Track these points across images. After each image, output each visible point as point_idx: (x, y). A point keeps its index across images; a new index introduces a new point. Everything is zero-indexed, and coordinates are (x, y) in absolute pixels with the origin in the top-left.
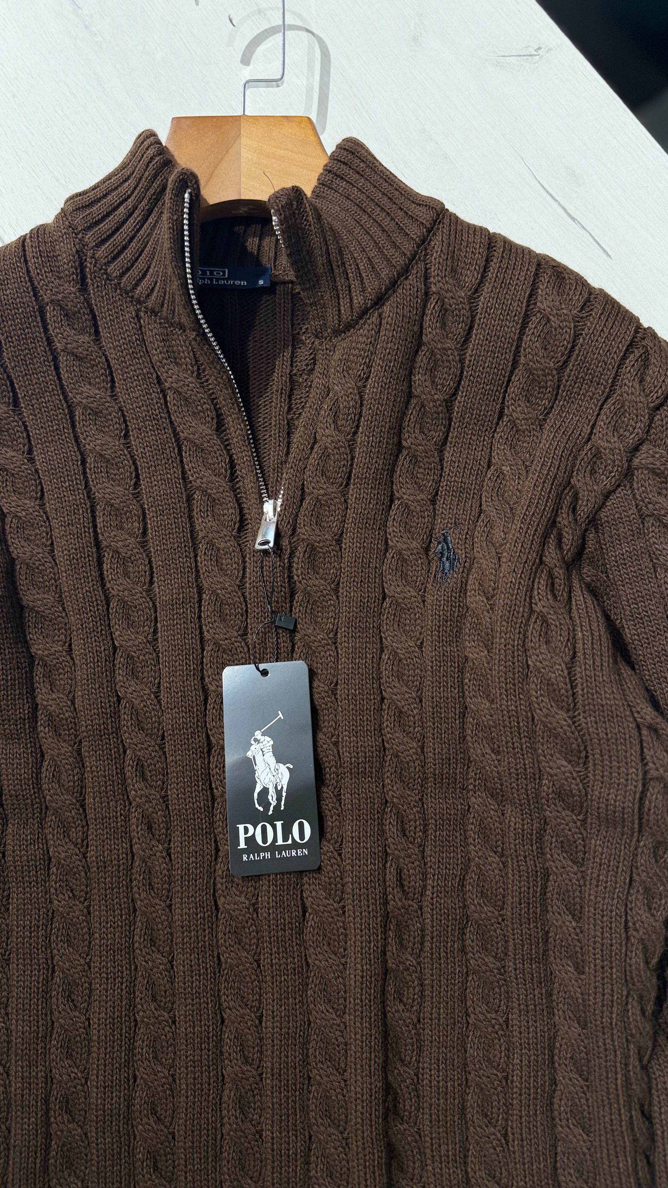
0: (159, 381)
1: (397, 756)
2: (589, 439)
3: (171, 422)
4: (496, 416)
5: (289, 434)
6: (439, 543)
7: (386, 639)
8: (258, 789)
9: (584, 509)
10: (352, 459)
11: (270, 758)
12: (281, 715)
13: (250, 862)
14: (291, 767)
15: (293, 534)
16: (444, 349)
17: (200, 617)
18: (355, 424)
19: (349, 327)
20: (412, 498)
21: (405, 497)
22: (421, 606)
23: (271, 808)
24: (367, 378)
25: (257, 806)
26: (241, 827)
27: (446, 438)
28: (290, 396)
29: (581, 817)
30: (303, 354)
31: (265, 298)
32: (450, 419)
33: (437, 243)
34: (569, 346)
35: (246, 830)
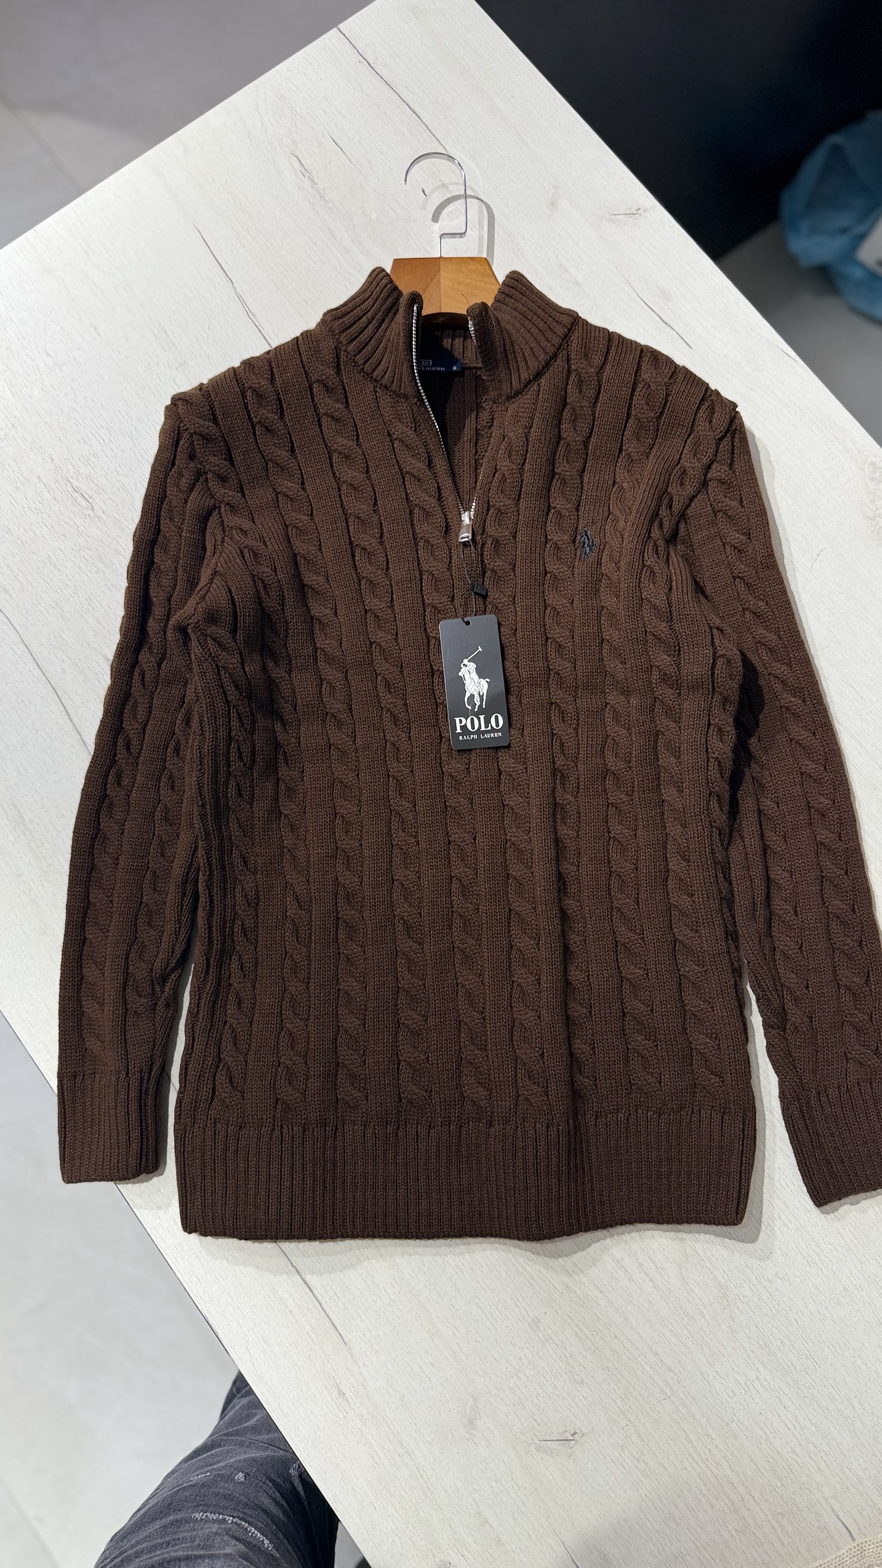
0: (389, 435)
1: (558, 674)
2: (679, 462)
3: (398, 462)
4: (618, 451)
5: (476, 469)
6: (582, 536)
7: (548, 600)
8: (467, 695)
9: (677, 507)
10: (522, 481)
11: (475, 676)
12: (480, 649)
13: (463, 741)
14: (489, 680)
15: (483, 533)
16: (582, 407)
17: (421, 590)
18: (524, 457)
19: (518, 393)
20: (562, 507)
21: (558, 506)
22: (572, 576)
23: (477, 707)
24: (531, 427)
25: (467, 706)
26: (457, 720)
27: (585, 467)
28: (476, 444)
29: (677, 691)
30: (485, 416)
31: (457, 379)
32: (587, 455)
33: (575, 338)
34: (663, 402)
35: (461, 721)
